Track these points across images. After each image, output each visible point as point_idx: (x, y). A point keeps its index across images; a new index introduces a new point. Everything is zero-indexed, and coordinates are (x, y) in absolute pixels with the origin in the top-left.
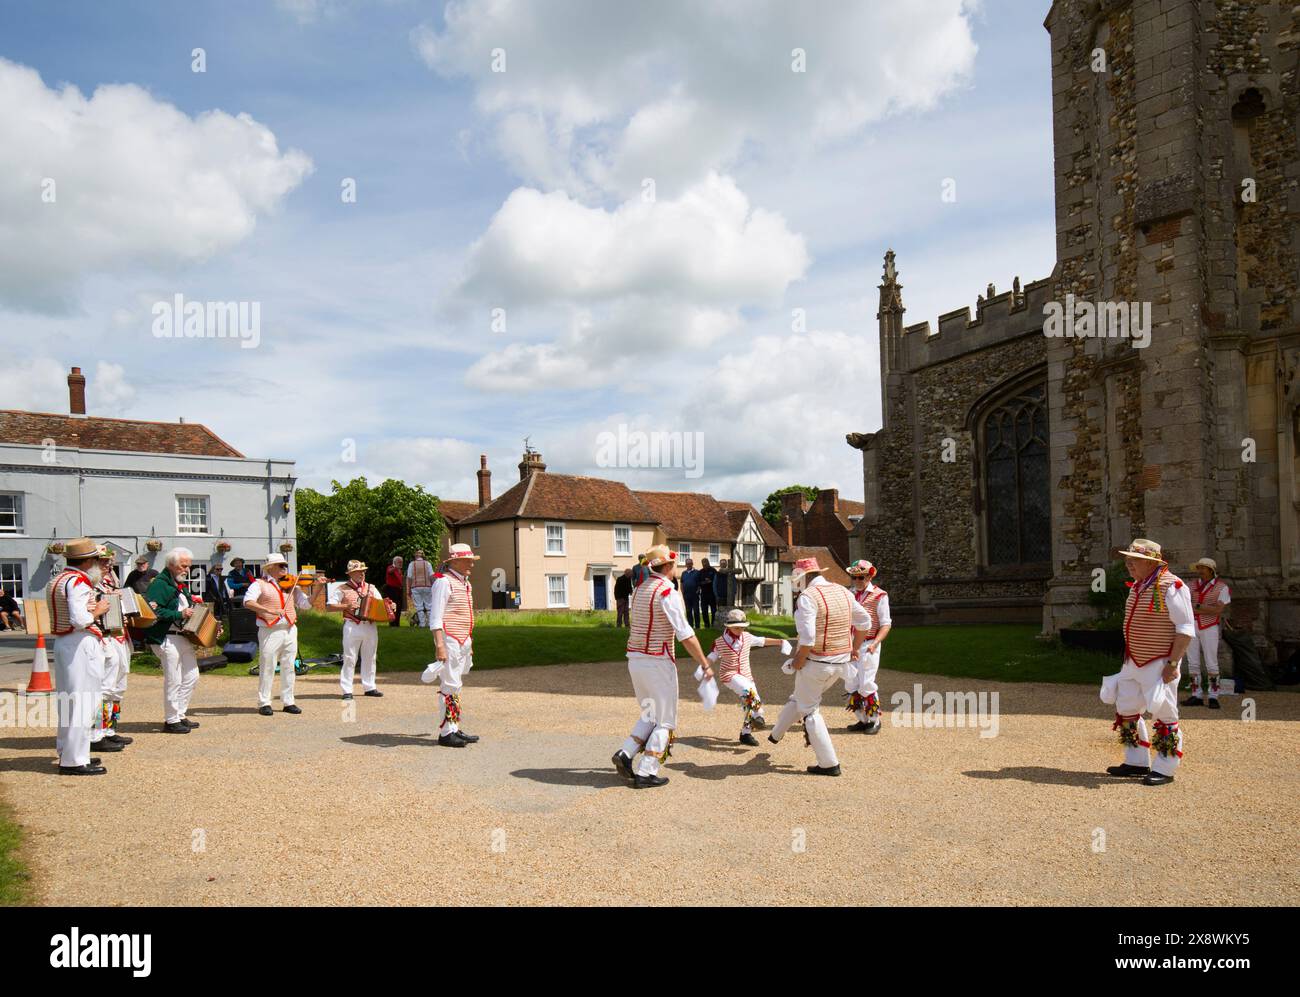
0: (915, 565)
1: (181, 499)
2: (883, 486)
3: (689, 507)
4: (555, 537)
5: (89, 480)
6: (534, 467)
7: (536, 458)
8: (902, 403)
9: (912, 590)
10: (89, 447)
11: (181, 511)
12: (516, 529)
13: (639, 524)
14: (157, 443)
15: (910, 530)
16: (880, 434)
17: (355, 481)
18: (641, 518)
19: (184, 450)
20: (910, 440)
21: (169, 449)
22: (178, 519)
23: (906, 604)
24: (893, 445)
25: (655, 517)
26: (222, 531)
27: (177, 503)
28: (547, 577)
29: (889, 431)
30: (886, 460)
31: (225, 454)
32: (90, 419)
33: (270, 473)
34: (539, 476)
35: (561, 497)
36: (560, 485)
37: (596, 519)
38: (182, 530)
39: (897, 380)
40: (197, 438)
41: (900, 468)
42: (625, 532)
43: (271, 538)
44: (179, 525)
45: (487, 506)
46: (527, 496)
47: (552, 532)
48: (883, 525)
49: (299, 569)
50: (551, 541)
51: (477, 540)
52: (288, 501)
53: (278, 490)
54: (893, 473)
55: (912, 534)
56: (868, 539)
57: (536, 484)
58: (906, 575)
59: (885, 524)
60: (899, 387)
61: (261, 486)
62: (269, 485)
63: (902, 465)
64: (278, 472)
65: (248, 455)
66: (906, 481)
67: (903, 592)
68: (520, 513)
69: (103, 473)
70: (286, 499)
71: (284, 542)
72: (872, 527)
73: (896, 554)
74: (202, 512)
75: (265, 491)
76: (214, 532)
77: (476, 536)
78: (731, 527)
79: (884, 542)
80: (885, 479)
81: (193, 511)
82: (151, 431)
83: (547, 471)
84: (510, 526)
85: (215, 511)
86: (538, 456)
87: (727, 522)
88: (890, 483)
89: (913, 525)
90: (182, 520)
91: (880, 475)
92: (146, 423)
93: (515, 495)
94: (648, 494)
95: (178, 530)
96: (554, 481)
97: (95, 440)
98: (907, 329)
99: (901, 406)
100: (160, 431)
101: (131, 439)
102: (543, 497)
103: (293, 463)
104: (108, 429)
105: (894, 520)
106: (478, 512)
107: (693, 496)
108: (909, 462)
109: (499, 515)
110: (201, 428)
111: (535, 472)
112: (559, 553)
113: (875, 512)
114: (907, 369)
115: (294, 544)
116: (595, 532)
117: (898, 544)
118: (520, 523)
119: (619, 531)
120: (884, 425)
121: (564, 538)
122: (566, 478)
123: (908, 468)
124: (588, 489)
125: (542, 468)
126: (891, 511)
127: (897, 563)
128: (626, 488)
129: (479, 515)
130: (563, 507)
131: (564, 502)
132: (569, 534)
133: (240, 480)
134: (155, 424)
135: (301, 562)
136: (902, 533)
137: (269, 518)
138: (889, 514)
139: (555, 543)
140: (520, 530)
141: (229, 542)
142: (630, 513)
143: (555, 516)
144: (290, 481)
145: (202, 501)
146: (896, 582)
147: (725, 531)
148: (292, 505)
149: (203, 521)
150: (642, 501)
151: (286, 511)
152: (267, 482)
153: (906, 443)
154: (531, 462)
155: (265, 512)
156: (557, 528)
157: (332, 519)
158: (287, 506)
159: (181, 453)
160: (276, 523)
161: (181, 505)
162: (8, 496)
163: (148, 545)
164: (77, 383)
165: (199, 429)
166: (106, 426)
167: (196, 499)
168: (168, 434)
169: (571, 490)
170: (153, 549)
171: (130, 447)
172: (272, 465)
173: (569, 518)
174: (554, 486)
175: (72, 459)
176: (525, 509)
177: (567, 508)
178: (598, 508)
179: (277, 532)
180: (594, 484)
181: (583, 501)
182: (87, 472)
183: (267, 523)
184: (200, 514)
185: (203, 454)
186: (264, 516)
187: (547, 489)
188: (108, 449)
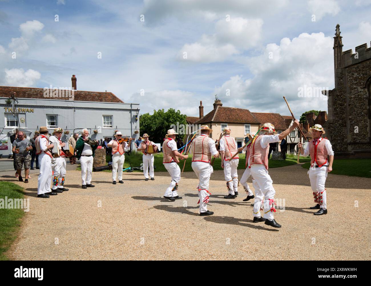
0: (346, 137)
1: (104, 117)
2: (335, 109)
3: (271, 118)
5: (77, 110)
6: (218, 105)
7: (219, 102)
8: (342, 79)
9: (345, 146)
10: (77, 100)
11: (104, 120)
13: (253, 124)
14: (98, 99)
15: (345, 125)
16: (334, 90)
17: (160, 110)
18: (254, 122)
19: (106, 101)
20: (345, 92)
21: (101, 100)
22: (103, 123)
23: (343, 151)
24: (339, 94)
25: (259, 121)
26: (117, 127)
27: (103, 118)
29: (337, 89)
30: (336, 100)
31: (118, 102)
32: (78, 91)
33: (131, 108)
34: (219, 107)
35: (227, 115)
36: (226, 111)
37: (239, 122)
39: (340, 71)
40: (110, 97)
41: (341, 102)
42: (248, 127)
43: (132, 129)
44: (103, 125)
45: (202, 118)
46: (215, 115)
47: (223, 127)
48: (334, 123)
52: (137, 117)
53: (134, 113)
54: (338, 104)
55: (345, 126)
56: (329, 128)
57: (218, 111)
58: (343, 141)
59: (336, 122)
60: (341, 73)
61: (128, 112)
63: (342, 101)
64: (134, 107)
65: (125, 102)
66: (343, 107)
67: (342, 147)
68: (212, 120)
69: (81, 108)
70: (136, 116)
71: (136, 130)
72: (331, 123)
73: (339, 133)
75: (130, 114)
76: (114, 127)
78: (286, 125)
79: (335, 129)
80: (335, 106)
81: (108, 120)
82: (96, 95)
83: (223, 106)
85: (115, 120)
86: (220, 101)
87: (285, 123)
88: (337, 108)
89: (345, 123)
91: (334, 105)
92: (94, 92)
93: (211, 114)
94: (256, 114)
95: (103, 126)
96: (225, 109)
97: (79, 98)
98: (343, 52)
99: (341, 80)
100: (98, 95)
101: (90, 98)
102: (220, 115)
103: (139, 105)
105: (339, 121)
106: (199, 120)
107: (273, 114)
108: (345, 100)
109: (206, 121)
110: (111, 93)
111: (218, 107)
113: (331, 118)
114: (344, 66)
115: (139, 131)
116: (238, 127)
117: (340, 130)
118: (212, 124)
119: (246, 126)
120: (335, 87)
122: (228, 108)
123: (344, 102)
124: (236, 112)
125: (221, 105)
126: (338, 118)
127: (340, 136)
128: (249, 111)
129: (199, 121)
130: (227, 118)
133: (122, 110)
134: (97, 92)
136: (341, 126)
137: (131, 122)
138: (337, 119)
140: (212, 126)
142: (250, 120)
143: (225, 121)
144: (138, 110)
145: (111, 117)
146: (339, 143)
147: (284, 126)
148: (138, 118)
149: (111, 124)
150: (254, 116)
151: (137, 120)
152: (130, 111)
153: (343, 93)
154: (217, 103)
155: (130, 120)
156: (225, 125)
158: (137, 119)
159: (104, 102)
160: (133, 124)
161: (104, 118)
162: (53, 116)
163: (94, 131)
164: (74, 80)
165: (110, 94)
166: (82, 93)
167: (109, 117)
168: (101, 96)
169: (230, 112)
170: (96, 133)
171: (89, 100)
172: (132, 105)
173: (229, 122)
174: (224, 111)
175: (72, 104)
176: (214, 119)
177: (229, 118)
178: (239, 118)
179: (134, 127)
180: (238, 110)
181: (234, 116)
182: (76, 108)
183: (131, 124)
184: (110, 121)
185: (111, 102)
186: (130, 122)
187: (222, 112)
188: (83, 101)
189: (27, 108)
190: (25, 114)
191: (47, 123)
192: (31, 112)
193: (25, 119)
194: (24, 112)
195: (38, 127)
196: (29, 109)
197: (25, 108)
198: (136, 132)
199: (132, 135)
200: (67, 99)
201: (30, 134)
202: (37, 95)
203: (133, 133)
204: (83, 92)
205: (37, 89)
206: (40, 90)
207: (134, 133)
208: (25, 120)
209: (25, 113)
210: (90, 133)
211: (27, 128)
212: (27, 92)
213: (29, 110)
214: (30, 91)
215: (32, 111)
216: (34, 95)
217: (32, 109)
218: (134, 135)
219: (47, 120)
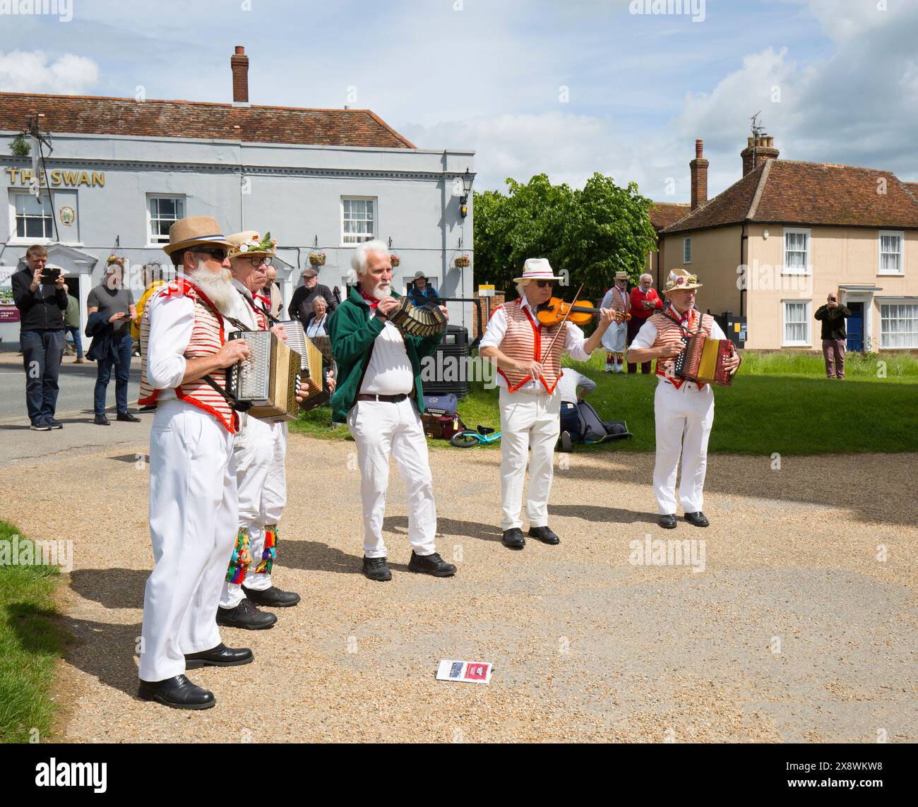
1: (347, 201)
4: (797, 248)
5: (249, 180)
6: (763, 155)
7: (765, 143)
10: (251, 140)
11: (346, 216)
12: (744, 238)
13: (914, 230)
14: (322, 134)
19: (351, 141)
21: (335, 141)
22: (342, 226)
26: (390, 241)
27: (342, 207)
28: (784, 304)
31: (396, 145)
32: (252, 107)
33: (445, 167)
34: (773, 166)
35: (805, 193)
36: (803, 177)
37: (856, 223)
38: (346, 240)
40: (364, 127)
42: (895, 241)
43: (444, 250)
44: (343, 234)
45: (702, 207)
46: (759, 193)
47: (792, 242)
49: (476, 289)
50: (790, 254)
51: (688, 253)
52: (465, 204)
53: (456, 188)
57: (771, 176)
61: (432, 185)
62: (444, 182)
64: (455, 165)
68: (751, 215)
70: (463, 200)
71: (459, 255)
74: (368, 218)
75: (439, 191)
77: (688, 249)
81: (358, 216)
82: (315, 120)
84: (736, 234)
85: (383, 215)
86: (769, 139)
90: (347, 229)
92: (310, 111)
93: (743, 190)
95: (342, 240)
96: (796, 172)
97: (258, 132)
100: (325, 119)
101: (296, 131)
102: (780, 194)
103: (472, 155)
104: (270, 118)
106: (690, 216)
109: (720, 220)
110: (369, 113)
111: (768, 161)
112: (801, 271)
115: (471, 257)
116: (845, 240)
118: (750, 230)
119: (886, 240)
121: (809, 251)
122: (810, 166)
124: (842, 181)
125: (776, 155)
128: (895, 179)
129: (692, 219)
130: (808, 207)
131: (809, 200)
132: (817, 244)
133: (412, 177)
134: (321, 111)
135: (478, 281)
137: (442, 225)
139: (796, 258)
140: (750, 239)
141: (398, 254)
142: (901, 214)
143: (798, 220)
144: (468, 176)
145: (369, 203)
148: (469, 207)
149: (370, 230)
151: (463, 215)
152: (442, 178)
154: (759, 149)
155: (438, 216)
156: (800, 235)
157: (511, 226)
158: (464, 210)
159: (346, 145)
160: (451, 231)
161: (346, 209)
162: (169, 200)
163: (311, 258)
164: (240, 65)
165: (367, 116)
166: (269, 115)
167: (363, 202)
168: (334, 123)
169: (819, 184)
170: (316, 263)
171: (294, 139)
172: (449, 157)
173: (817, 222)
174: (796, 179)
175: (234, 154)
176: (757, 210)
177: (814, 207)
178: (856, 207)
179: (451, 243)
180: (850, 175)
181: (835, 198)
182: (249, 170)
183: (441, 231)
184: (366, 220)
185: (372, 145)
186: (438, 223)
187: (785, 183)
188: (271, 142)
189: (81, 172)
190: (76, 192)
191: (149, 227)
192: (97, 186)
193: (75, 209)
194: (74, 185)
195: (118, 240)
196: (89, 173)
197: (74, 171)
198: (461, 263)
199: (447, 272)
200: (215, 137)
201: (92, 266)
202: (114, 122)
203: (451, 264)
204: (272, 108)
205: (114, 100)
206: (126, 104)
207: (454, 267)
208: (75, 213)
209: (77, 190)
210: (295, 264)
211: (81, 244)
212: (81, 110)
213: (89, 180)
214: (92, 109)
215: (98, 183)
216: (105, 122)
217: (99, 173)
218: (452, 271)
219: (148, 214)
